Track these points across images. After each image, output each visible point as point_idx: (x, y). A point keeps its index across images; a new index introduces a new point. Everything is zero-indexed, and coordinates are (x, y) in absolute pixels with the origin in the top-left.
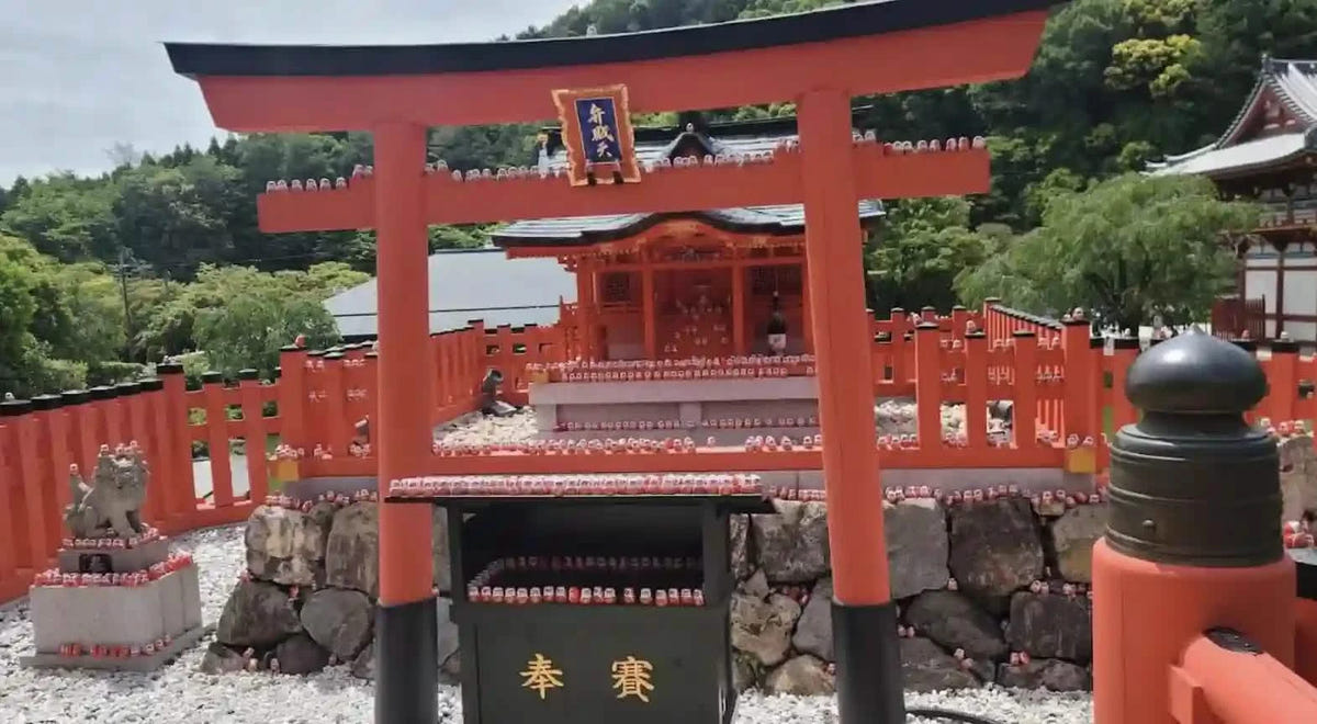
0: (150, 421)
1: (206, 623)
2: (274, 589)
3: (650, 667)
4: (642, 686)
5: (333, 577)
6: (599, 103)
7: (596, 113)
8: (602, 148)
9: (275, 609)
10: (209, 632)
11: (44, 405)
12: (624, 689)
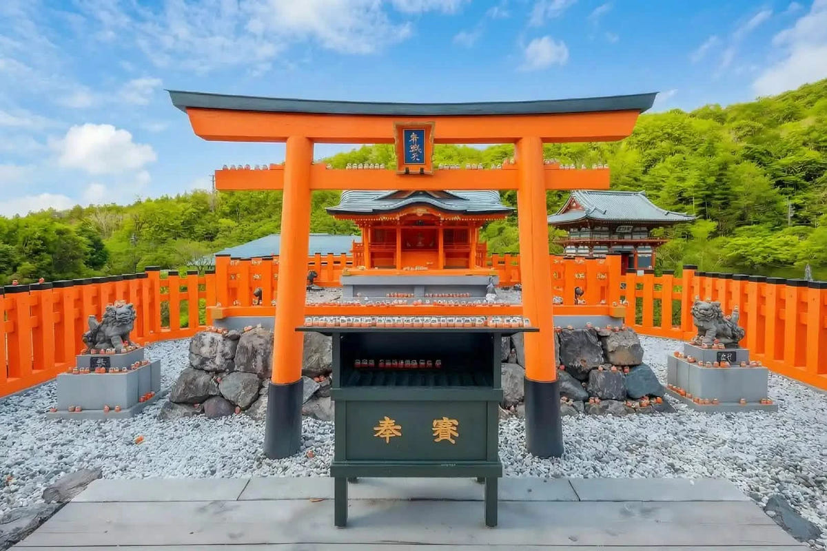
0: (140, 292)
1: (163, 389)
2: (204, 373)
3: (457, 423)
4: (451, 434)
5: (238, 367)
6: (416, 132)
7: (414, 137)
8: (414, 156)
9: (204, 383)
10: (164, 394)
11: (80, 283)
12: (440, 435)
